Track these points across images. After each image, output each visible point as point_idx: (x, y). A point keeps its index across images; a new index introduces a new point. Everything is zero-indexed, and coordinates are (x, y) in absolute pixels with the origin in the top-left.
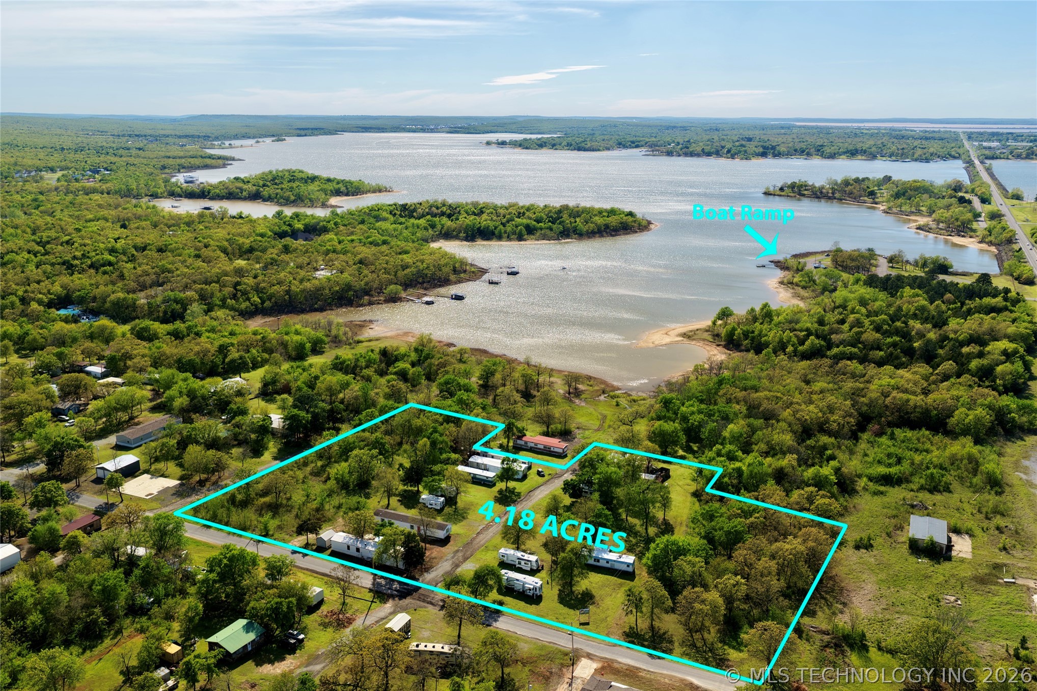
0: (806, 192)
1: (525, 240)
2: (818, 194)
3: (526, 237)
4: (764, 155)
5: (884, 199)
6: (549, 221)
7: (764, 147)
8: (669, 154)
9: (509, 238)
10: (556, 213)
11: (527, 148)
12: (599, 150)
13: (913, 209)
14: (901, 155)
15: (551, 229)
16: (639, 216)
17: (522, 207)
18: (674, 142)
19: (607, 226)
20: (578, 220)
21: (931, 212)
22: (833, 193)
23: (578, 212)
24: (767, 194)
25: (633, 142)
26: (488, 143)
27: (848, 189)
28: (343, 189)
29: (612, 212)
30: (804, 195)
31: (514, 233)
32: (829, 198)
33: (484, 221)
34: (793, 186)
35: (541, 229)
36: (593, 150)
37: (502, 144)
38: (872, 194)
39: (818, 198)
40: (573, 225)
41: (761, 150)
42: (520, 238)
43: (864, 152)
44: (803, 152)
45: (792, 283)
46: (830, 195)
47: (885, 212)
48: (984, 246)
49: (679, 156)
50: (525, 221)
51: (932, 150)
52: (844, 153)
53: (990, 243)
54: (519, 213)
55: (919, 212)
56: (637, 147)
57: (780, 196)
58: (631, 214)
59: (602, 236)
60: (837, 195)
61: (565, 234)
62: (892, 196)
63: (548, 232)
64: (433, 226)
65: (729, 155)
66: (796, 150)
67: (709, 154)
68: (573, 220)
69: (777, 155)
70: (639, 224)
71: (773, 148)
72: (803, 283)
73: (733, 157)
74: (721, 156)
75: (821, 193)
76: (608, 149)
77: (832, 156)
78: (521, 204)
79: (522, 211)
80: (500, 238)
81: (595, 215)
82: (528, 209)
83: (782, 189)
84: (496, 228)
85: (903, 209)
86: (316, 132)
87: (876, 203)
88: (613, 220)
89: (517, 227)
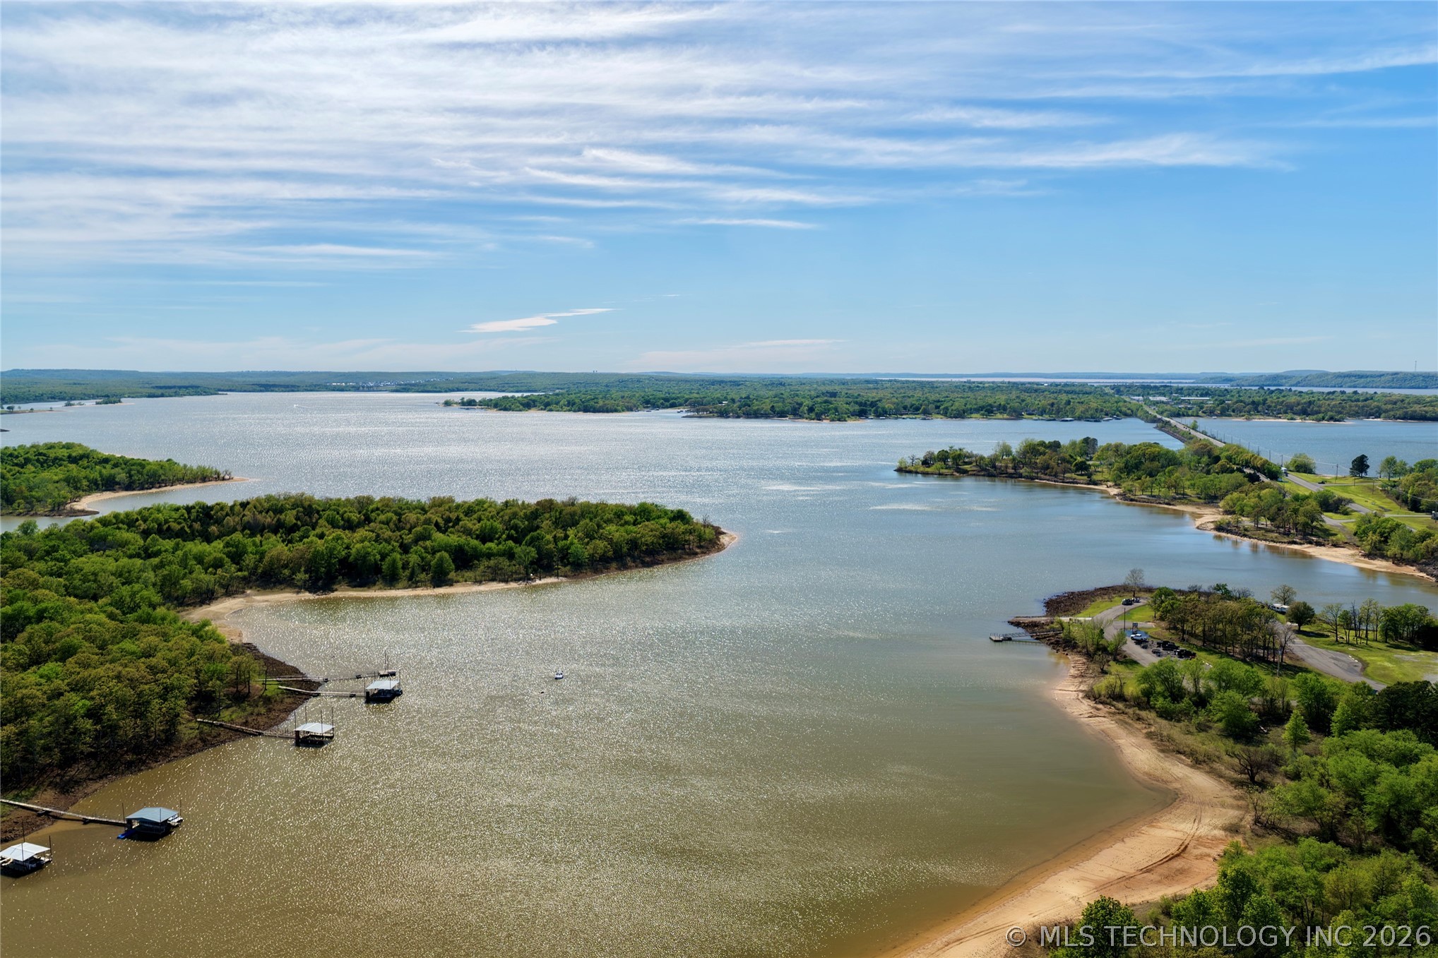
0: (967, 467)
1: (450, 583)
2: (990, 470)
3: (452, 575)
4: (862, 414)
5: (1106, 476)
6: (510, 537)
7: (860, 404)
8: (723, 414)
9: (413, 582)
10: (526, 517)
11: (505, 409)
12: (616, 411)
13: (1172, 493)
14: (1055, 412)
15: (510, 555)
16: (697, 517)
17: (458, 507)
18: (726, 399)
19: (634, 544)
20: (571, 532)
21: (1211, 499)
22: (1015, 468)
23: (573, 515)
24: (902, 470)
25: (666, 400)
26: (447, 404)
27: (1039, 460)
28: (121, 476)
29: (644, 513)
30: (965, 472)
31: (424, 568)
32: (1011, 476)
33: (359, 542)
34: (943, 457)
35: (489, 556)
36: (608, 411)
37: (470, 404)
38: (1082, 467)
39: (991, 476)
40: (561, 544)
41: (857, 408)
42: (440, 579)
43: (1002, 409)
44: (917, 409)
45: (1120, 697)
46: (1011, 471)
47: (1123, 496)
48: (1379, 565)
49: (738, 417)
50: (454, 539)
51: (1094, 405)
52: (977, 410)
53: (1399, 560)
54: (448, 520)
55: (1183, 498)
56: (673, 406)
57: (925, 474)
58: (680, 516)
59: (623, 567)
60: (1024, 471)
61: (543, 565)
62: (1121, 470)
63: (504, 562)
64: (236, 556)
65: (813, 415)
66: (905, 408)
67: (782, 415)
68: (560, 534)
69: (882, 414)
70: (700, 538)
71: (873, 404)
72: (1160, 702)
73: (818, 417)
74: (801, 417)
75: (994, 467)
76: (630, 409)
77: (961, 415)
78: (459, 500)
79: (453, 516)
80: (391, 580)
81: (609, 521)
82: (469, 510)
83: (925, 463)
84: (384, 556)
85: (1156, 492)
86: (181, 392)
87: (1095, 484)
88: (646, 532)
89: (434, 552)
